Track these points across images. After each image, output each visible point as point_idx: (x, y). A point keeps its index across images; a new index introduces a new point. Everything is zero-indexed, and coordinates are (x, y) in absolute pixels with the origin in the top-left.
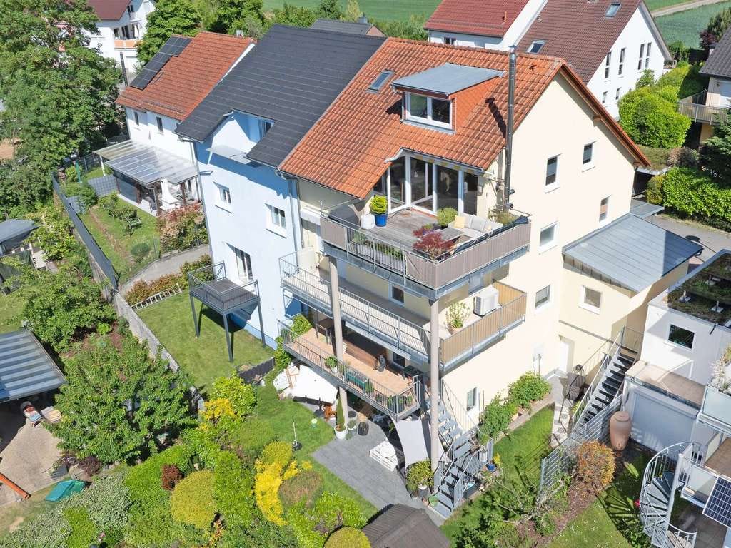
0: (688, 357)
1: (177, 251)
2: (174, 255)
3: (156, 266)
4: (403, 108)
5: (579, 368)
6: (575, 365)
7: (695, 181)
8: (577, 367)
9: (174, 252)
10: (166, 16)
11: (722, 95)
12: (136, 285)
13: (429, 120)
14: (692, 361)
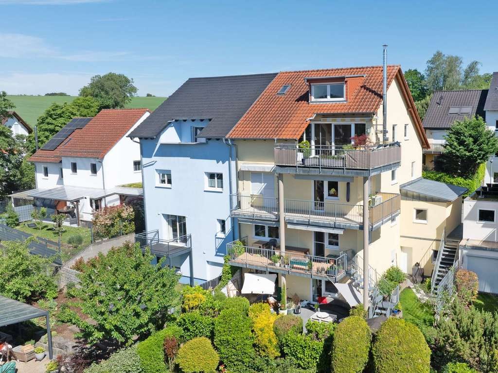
0: (492, 228)
1: (106, 239)
2: (104, 241)
3: (92, 249)
4: (310, 94)
5: (418, 264)
6: (414, 264)
7: (438, 176)
8: (416, 265)
9: (104, 239)
10: (55, 117)
11: (434, 139)
12: (77, 263)
13: (329, 98)
14: (496, 229)
